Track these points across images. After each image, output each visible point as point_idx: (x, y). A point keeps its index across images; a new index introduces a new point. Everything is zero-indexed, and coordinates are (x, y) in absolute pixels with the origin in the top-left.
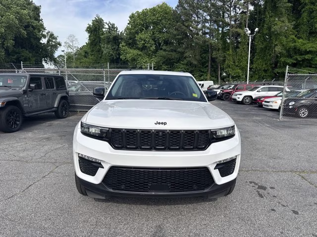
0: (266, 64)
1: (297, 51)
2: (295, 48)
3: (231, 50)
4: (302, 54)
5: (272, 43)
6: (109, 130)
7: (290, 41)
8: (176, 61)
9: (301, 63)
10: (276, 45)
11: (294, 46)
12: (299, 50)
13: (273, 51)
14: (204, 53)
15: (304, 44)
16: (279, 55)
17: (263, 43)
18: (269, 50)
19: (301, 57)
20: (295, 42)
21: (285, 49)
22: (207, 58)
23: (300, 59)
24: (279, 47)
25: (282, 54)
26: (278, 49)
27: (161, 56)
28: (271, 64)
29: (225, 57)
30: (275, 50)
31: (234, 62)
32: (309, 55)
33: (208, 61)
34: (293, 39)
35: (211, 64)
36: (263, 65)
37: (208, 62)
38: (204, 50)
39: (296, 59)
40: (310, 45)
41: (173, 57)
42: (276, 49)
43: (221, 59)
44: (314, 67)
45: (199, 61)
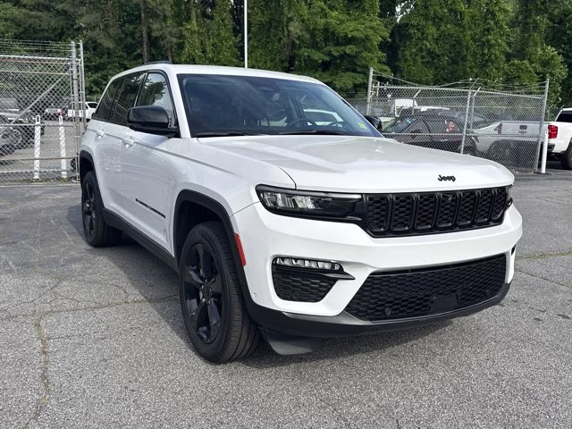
0: (272, 61)
1: (330, 36)
2: (326, 30)
3: (194, 22)
4: (338, 44)
5: (282, 14)
6: (361, 199)
7: (316, 14)
8: (53, 36)
9: (338, 61)
10: (290, 19)
11: (326, 24)
12: (333, 33)
13: (286, 32)
14: (131, 22)
15: (342, 22)
16: (298, 42)
17: (263, 12)
18: (276, 28)
19: (338, 48)
20: (325, 16)
21: (308, 30)
22: (137, 35)
23: (336, 54)
24: (297, 23)
25: (302, 40)
26: (295, 28)
27: (6, 20)
28: (282, 62)
29: (181, 36)
30: (289, 31)
31: (204, 52)
32: (351, 46)
33: (141, 43)
34: (322, 9)
35: (149, 52)
36: (266, 63)
37: (142, 45)
38: (129, 15)
39: (329, 54)
40: (352, 25)
41: (44, 26)
42: (291, 28)
43: (175, 40)
44: (360, 73)
45: (119, 41)
